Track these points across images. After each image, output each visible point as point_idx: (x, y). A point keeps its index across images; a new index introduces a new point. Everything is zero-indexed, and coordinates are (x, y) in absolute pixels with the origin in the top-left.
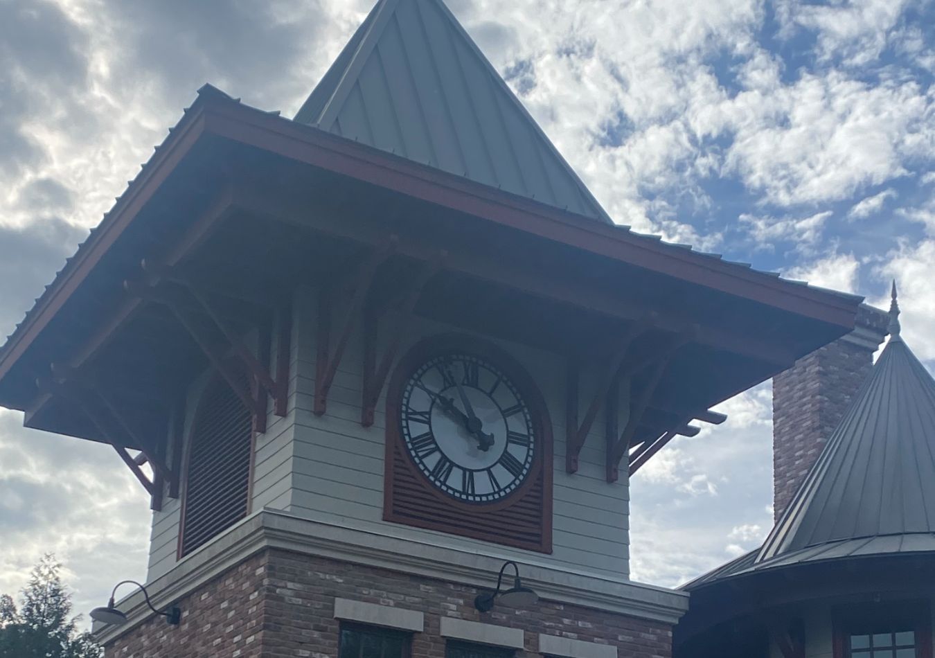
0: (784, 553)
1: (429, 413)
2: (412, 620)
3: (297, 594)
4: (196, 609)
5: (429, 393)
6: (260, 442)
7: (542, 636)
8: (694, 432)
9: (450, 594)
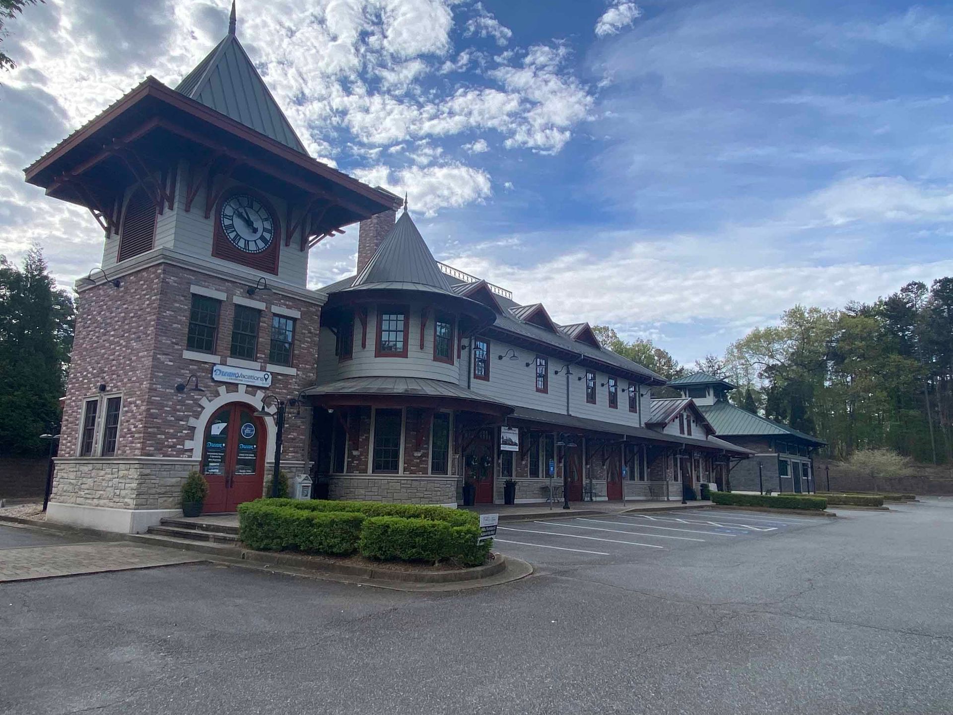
0: (362, 284)
1: (232, 216)
2: (222, 296)
3: (175, 282)
4: (127, 282)
5: (233, 208)
6: (159, 218)
7: (273, 306)
8: (334, 235)
9: (238, 287)
